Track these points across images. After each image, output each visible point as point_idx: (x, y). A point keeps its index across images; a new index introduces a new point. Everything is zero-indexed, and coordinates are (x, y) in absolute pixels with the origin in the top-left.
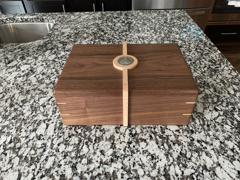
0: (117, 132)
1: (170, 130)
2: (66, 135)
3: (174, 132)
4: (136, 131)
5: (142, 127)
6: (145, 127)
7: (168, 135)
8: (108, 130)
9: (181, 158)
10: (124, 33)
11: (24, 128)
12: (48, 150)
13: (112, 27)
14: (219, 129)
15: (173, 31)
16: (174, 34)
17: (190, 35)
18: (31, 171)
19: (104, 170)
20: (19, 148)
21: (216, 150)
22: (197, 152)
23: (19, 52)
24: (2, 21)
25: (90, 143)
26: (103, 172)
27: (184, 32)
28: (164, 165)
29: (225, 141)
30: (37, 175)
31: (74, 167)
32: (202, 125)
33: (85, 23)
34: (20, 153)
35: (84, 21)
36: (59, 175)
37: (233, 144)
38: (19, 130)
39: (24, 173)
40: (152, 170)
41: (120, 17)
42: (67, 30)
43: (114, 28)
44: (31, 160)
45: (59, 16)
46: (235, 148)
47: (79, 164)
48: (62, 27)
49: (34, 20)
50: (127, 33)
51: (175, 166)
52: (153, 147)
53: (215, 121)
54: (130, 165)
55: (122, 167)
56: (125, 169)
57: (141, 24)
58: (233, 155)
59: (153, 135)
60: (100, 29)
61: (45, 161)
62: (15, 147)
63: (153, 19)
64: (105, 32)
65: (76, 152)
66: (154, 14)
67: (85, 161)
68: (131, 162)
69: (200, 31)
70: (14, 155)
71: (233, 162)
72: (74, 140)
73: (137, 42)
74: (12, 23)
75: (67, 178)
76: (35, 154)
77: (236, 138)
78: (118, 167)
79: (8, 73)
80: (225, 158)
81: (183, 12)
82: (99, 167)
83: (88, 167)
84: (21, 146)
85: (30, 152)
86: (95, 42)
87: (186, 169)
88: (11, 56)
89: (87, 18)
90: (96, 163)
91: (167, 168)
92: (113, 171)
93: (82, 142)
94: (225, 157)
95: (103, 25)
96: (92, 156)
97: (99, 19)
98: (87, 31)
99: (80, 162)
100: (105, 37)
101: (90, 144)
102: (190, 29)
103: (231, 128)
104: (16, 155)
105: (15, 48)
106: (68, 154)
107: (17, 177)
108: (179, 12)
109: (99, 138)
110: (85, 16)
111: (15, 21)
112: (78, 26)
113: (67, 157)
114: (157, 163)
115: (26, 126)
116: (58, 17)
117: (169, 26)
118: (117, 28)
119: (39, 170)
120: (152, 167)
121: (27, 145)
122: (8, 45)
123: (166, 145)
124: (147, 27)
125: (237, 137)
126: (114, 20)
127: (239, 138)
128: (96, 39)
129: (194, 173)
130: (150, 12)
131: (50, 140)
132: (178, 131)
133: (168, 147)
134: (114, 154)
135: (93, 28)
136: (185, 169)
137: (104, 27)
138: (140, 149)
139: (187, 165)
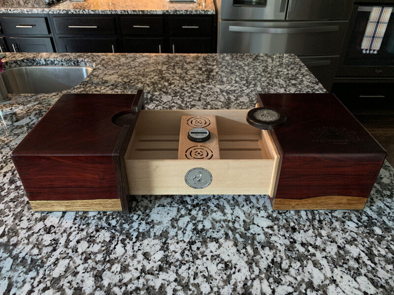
0: (173, 227)
1: (258, 226)
2: (92, 228)
3: (264, 228)
4: (204, 226)
5: (214, 220)
6: (219, 220)
7: (255, 234)
8: (160, 223)
9: (273, 270)
10: (200, 85)
11: (27, 215)
12: (61, 249)
13: (182, 76)
14: (338, 227)
15: (276, 83)
16: (276, 87)
17: (301, 89)
18: (28, 279)
19: (145, 283)
20: (15, 245)
21: (330, 258)
22: (299, 261)
23: (35, 105)
24: (15, 63)
25: (128, 240)
26: (144, 285)
27: (292, 84)
28: (243, 279)
29: (346, 245)
30: (38, 286)
31: (98, 277)
32: (311, 220)
33: (141, 69)
34: (14, 253)
35: (140, 66)
36: (73, 288)
37: (358, 250)
38: (19, 217)
39: (17, 282)
40: (224, 285)
41: (195, 63)
42: (112, 77)
43: (185, 77)
44: (31, 264)
45: (102, 57)
46: (361, 256)
47: (107, 272)
48: (105, 73)
49: (64, 63)
50: (203, 84)
51: (262, 281)
52: (228, 251)
53: (332, 215)
54: (189, 277)
55: (176, 279)
56: (180, 282)
57: (227, 72)
58: (357, 268)
59: (230, 233)
60: (163, 78)
61: (54, 266)
62: (9, 244)
63: (245, 65)
64: (170, 82)
65: (104, 254)
66: (247, 60)
67: (117, 268)
68: (191, 272)
69: (317, 85)
70: (6, 255)
71: (357, 279)
72: (104, 235)
73: (217, 97)
74: (30, 66)
75: (85, 293)
76: (38, 255)
77: (363, 242)
78: (169, 279)
79: (14, 135)
80: (344, 272)
81: (293, 57)
82: (138, 278)
83: (121, 277)
84: (18, 241)
85: (32, 251)
86: (153, 95)
87: (280, 286)
88: (22, 111)
89: (145, 61)
90: (134, 271)
91: (249, 283)
92: (160, 285)
93: (116, 239)
94: (344, 270)
95: (169, 72)
96: (129, 260)
97: (164, 63)
98: (143, 80)
99: (110, 269)
100: (170, 89)
101: (129, 243)
102: (302, 81)
103: (357, 226)
104: (9, 254)
105: (30, 101)
106: (91, 257)
107: (6, 288)
108: (287, 57)
109: (143, 234)
110: (142, 58)
111: (35, 64)
112: (130, 73)
113: (89, 261)
114: (233, 275)
115: (30, 211)
116: (101, 60)
117: (270, 77)
118: (189, 77)
119: (42, 278)
120: (224, 281)
121: (27, 241)
122: (20, 96)
123: (250, 248)
124: (235, 76)
125: (366, 240)
126: (186, 66)
127: (368, 241)
128: (156, 91)
129: (292, 292)
130: (242, 56)
131: (65, 235)
132: (271, 227)
133: (253, 251)
134: (165, 260)
135: (152, 76)
136: (277, 286)
137: (170, 74)
138: (207, 252)
139: (281, 280)
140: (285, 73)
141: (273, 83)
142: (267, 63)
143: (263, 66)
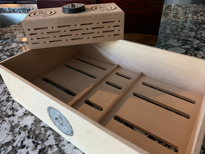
16: (186, 31)
49: (21, 11)
140: (195, 19)
141: (183, 27)
142: (178, 11)
143: (173, 13)
